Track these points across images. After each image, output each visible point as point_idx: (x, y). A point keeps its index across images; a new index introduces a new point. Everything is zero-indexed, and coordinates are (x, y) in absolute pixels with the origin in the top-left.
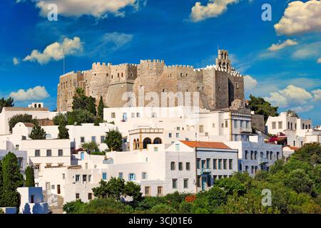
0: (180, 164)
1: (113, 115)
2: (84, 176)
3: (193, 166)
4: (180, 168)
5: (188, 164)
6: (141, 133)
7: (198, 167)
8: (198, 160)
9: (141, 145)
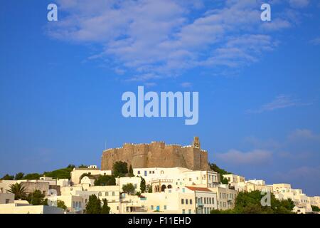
0: (187, 200)
1: (139, 172)
2: (131, 208)
3: (194, 201)
4: (187, 203)
5: (191, 201)
6: (160, 182)
7: (196, 202)
8: (196, 198)
9: (160, 189)
